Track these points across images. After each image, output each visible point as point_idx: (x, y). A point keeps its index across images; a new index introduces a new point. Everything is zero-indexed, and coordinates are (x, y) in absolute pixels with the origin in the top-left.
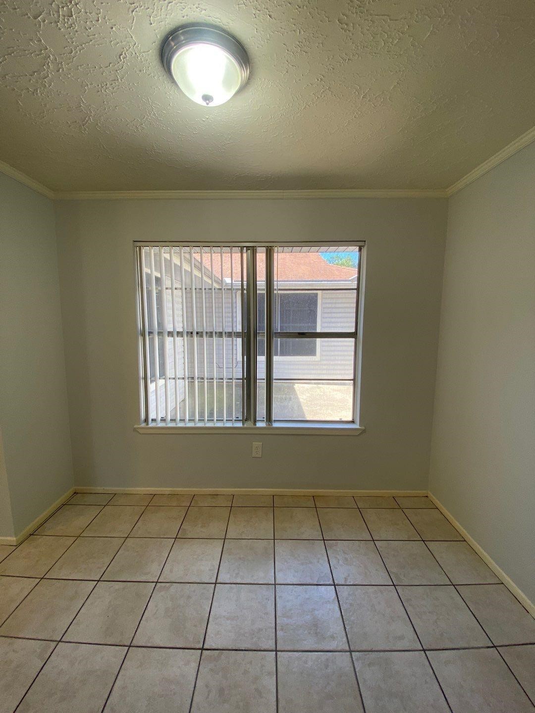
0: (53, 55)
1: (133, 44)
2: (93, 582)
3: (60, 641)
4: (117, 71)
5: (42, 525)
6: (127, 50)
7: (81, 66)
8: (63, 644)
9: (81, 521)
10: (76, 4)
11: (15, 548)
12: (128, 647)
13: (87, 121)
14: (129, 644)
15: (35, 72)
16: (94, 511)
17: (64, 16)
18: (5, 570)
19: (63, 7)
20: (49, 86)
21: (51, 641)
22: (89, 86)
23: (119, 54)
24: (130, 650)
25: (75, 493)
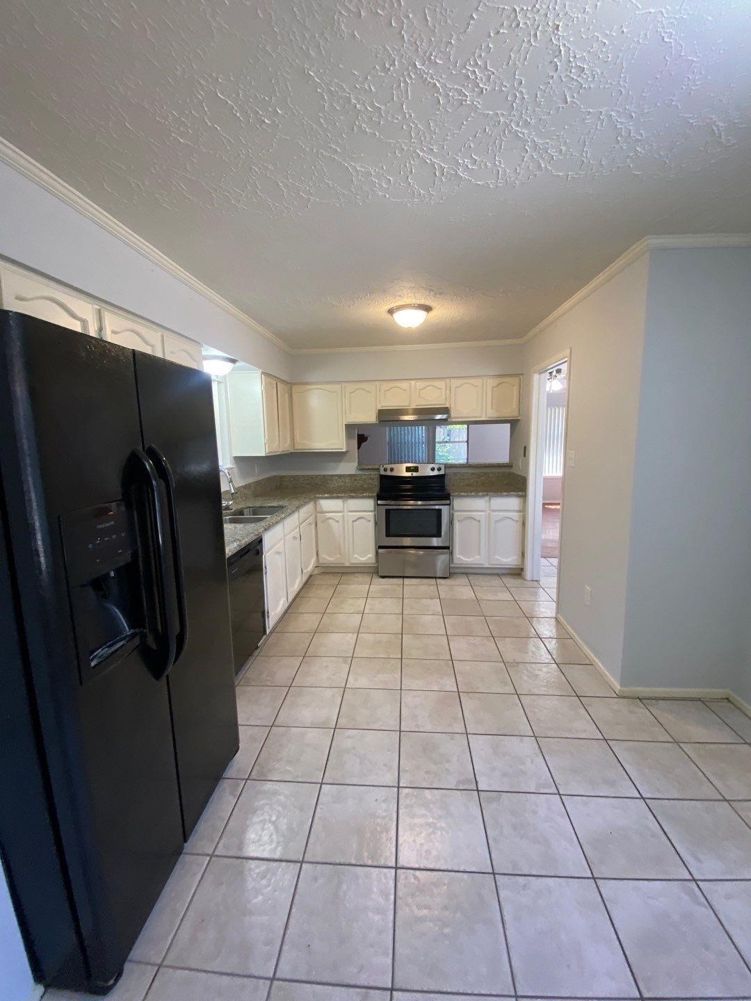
0: (612, 110)
1: (660, 15)
2: (636, 792)
3: (560, 795)
4: (680, 56)
5: (657, 699)
6: (663, 27)
7: (644, 92)
8: (559, 799)
9: (699, 732)
10: (575, 57)
11: (615, 696)
12: (591, 876)
13: (718, 130)
14: (595, 876)
15: (617, 138)
16: (727, 736)
17: (579, 76)
18: (591, 705)
19: (571, 72)
20: (642, 136)
21: (556, 786)
22: (675, 99)
23: (661, 40)
24: (589, 880)
25: (727, 699)
